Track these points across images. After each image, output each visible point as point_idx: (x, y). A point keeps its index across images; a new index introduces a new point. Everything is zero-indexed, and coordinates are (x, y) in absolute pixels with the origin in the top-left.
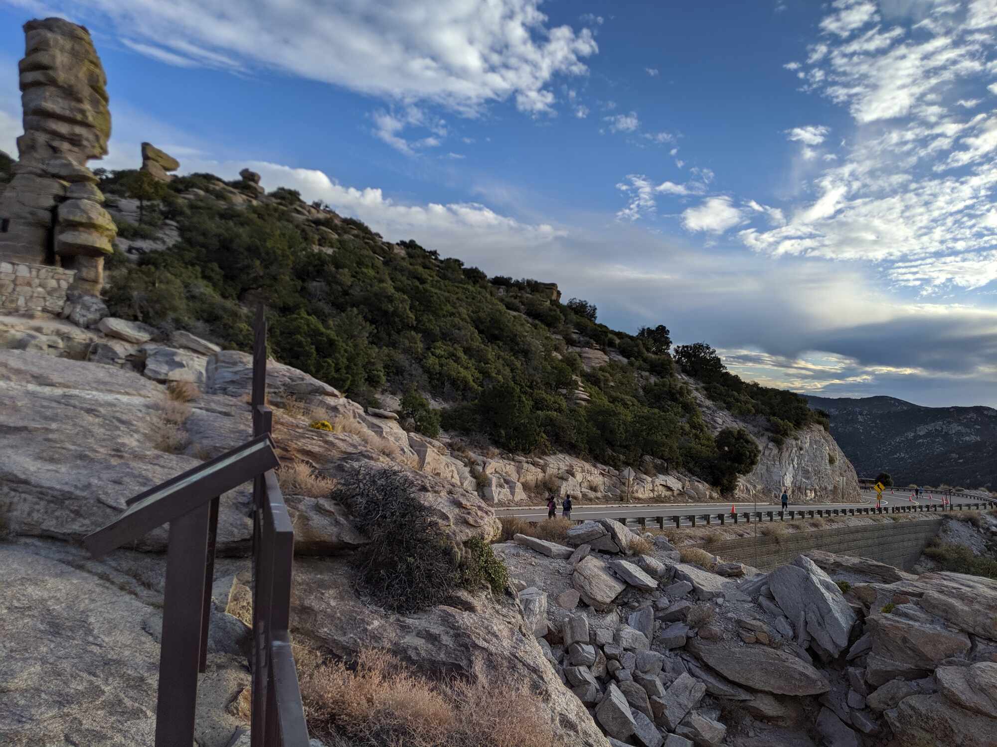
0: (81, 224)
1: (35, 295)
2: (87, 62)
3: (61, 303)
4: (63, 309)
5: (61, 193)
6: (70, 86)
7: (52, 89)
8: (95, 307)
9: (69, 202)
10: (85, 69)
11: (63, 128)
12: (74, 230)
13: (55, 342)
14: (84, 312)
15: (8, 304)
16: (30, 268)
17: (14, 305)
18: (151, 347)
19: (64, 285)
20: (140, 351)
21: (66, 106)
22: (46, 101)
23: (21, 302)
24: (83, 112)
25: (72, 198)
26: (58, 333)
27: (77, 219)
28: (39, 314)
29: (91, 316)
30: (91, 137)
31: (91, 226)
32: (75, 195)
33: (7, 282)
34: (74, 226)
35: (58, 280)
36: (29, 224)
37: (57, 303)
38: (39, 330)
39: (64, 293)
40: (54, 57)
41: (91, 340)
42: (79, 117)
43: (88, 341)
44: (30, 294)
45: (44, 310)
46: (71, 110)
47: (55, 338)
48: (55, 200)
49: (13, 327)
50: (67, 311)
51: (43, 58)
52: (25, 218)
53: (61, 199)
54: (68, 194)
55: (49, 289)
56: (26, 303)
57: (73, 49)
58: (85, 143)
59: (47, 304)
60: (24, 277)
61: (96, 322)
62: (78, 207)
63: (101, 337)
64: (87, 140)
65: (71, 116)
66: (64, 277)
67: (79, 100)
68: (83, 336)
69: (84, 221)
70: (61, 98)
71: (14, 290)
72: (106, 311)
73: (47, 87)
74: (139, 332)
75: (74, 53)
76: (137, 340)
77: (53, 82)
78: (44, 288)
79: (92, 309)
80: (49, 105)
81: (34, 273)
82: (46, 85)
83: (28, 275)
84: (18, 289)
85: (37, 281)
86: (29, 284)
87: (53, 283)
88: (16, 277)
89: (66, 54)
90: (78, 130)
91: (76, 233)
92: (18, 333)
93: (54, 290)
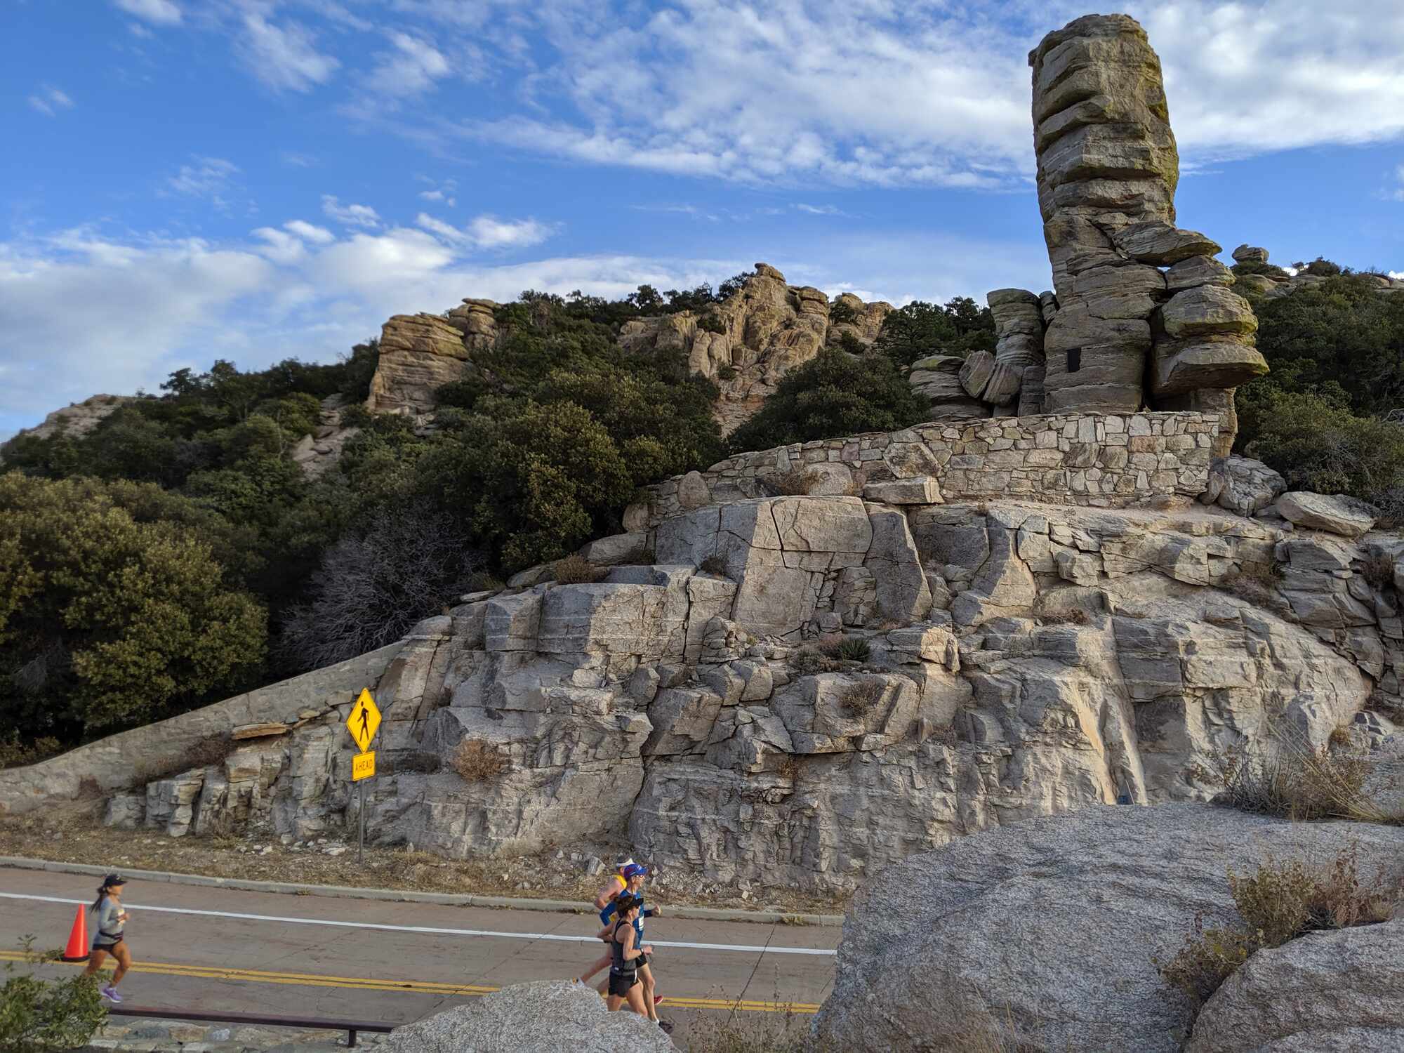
0: (1214, 329)
1: (1162, 466)
2: (1144, 68)
3: (1204, 475)
4: (1207, 485)
5: (1162, 285)
6: (1125, 115)
7: (1096, 128)
8: (1258, 477)
9: (1179, 295)
10: (1142, 79)
11: (1113, 191)
12: (1204, 342)
13: (1219, 548)
14: (1243, 487)
15: (1122, 489)
16: (1150, 420)
17: (1131, 490)
18: (1387, 542)
19: (1205, 441)
20: (1365, 551)
21: (1119, 152)
22: (1088, 152)
23: (1142, 482)
24: (1145, 154)
25: (1181, 289)
26: (1218, 531)
27: (1209, 320)
28: (1173, 499)
29: (1259, 494)
30: (1157, 195)
31: (1233, 328)
32: (1185, 283)
33: (1118, 450)
34: (1199, 334)
35: (1195, 435)
36: (1118, 349)
37: (1196, 478)
38: (1184, 527)
39: (1207, 456)
40: (1097, 74)
41: (1273, 536)
42: (1139, 164)
43: (1268, 541)
44: (1153, 465)
45: (1179, 492)
46: (1126, 157)
47: (1217, 540)
48: (1156, 300)
49: (1146, 526)
50: (1215, 490)
51: (1081, 82)
52: (1108, 340)
53: (1163, 295)
54: (1172, 285)
55: (1182, 452)
56: (1149, 484)
57: (1122, 52)
58: (1148, 206)
59: (1182, 479)
60: (1141, 438)
61: (1268, 503)
62: (1203, 299)
63: (1288, 531)
64: (1151, 200)
65: (1127, 165)
66: (1203, 427)
67: (1139, 136)
68: (1260, 532)
69: (1220, 321)
70: (1111, 139)
71: (1129, 462)
72: (1281, 482)
73: (1088, 128)
74: (1353, 513)
75: (1126, 61)
76: (1354, 529)
77: (1099, 117)
78: (1172, 451)
79: (1258, 480)
80: (1095, 158)
81: (1157, 427)
82: (1086, 124)
83: (1148, 432)
84: (1135, 460)
85: (1162, 440)
86: (1151, 449)
87: (1188, 441)
88: (1130, 437)
89: (1112, 65)
90: (1137, 187)
91: (1208, 346)
92: (1159, 537)
93: (1191, 452)
